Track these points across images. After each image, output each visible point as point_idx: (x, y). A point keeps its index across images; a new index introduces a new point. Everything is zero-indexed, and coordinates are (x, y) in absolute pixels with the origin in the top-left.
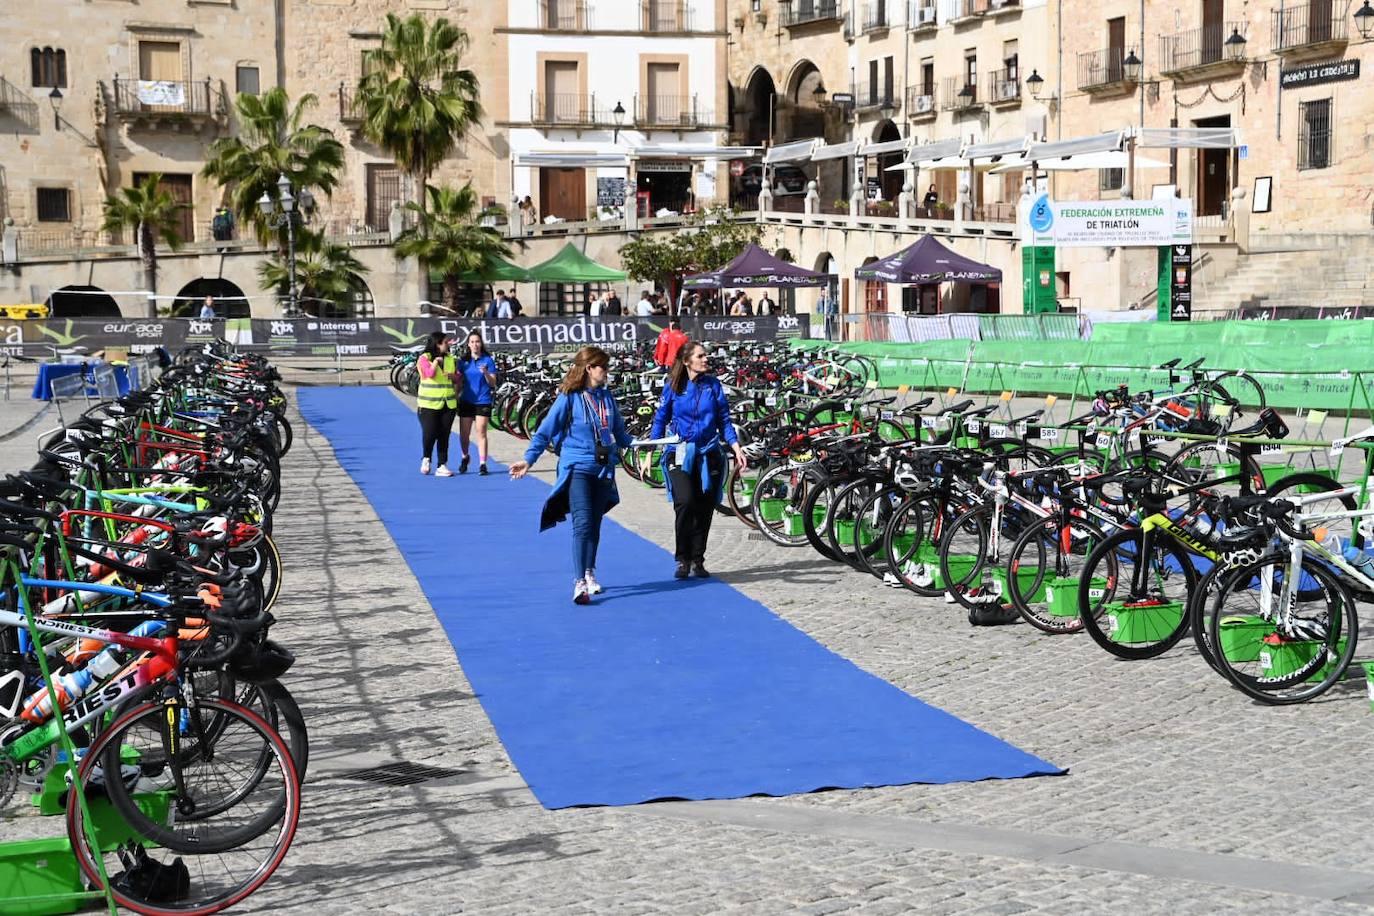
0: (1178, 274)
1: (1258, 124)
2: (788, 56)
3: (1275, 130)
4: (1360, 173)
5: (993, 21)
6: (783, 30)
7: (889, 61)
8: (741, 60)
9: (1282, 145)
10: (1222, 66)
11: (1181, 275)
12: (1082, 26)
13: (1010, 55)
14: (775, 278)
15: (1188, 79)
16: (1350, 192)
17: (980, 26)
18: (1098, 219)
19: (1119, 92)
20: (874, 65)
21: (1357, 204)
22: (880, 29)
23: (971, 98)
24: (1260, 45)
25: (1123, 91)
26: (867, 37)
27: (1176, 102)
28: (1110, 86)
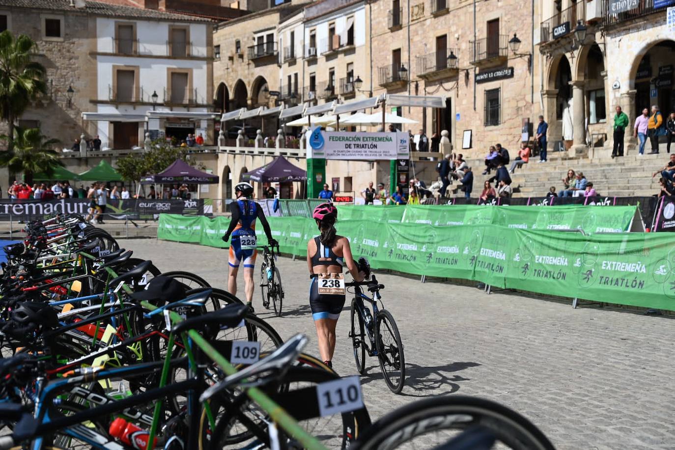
0: (401, 177)
1: (464, 102)
2: (252, 74)
3: (473, 105)
4: (515, 128)
5: (343, 55)
6: (250, 62)
7: (296, 75)
8: (232, 77)
9: (477, 113)
10: (446, 72)
11: (403, 178)
12: (382, 54)
13: (350, 70)
14: (188, 178)
15: (431, 79)
16: (510, 138)
17: (337, 57)
18: (353, 143)
19: (398, 87)
20: (290, 77)
21: (514, 145)
22: (292, 61)
23: (331, 92)
24: (464, 61)
25: (400, 86)
26: (287, 64)
27: (425, 91)
28: (394, 84)
